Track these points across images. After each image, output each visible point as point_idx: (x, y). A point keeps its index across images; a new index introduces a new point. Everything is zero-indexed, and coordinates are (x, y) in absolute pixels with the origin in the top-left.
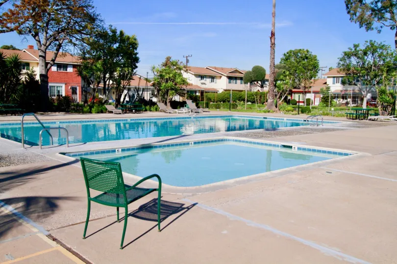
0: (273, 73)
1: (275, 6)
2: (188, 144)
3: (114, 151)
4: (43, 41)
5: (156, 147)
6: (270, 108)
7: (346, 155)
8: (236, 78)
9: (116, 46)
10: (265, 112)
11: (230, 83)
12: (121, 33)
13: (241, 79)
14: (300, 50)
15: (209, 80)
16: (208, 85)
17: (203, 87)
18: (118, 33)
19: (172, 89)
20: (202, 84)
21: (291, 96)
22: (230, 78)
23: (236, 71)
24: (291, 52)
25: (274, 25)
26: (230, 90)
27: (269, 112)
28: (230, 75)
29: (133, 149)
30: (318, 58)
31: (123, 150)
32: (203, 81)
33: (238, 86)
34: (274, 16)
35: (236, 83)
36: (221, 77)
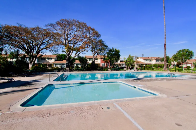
0: (166, 58)
1: (165, 35)
2: (100, 83)
3: (70, 84)
4: (94, 53)
5: (86, 83)
6: (165, 70)
7: (155, 95)
8: (159, 60)
9: (114, 53)
10: (163, 71)
11: (156, 61)
12: (115, 49)
13: (160, 60)
14: (185, 49)
15: (149, 61)
16: (149, 62)
17: (147, 63)
18: (114, 49)
19: (129, 64)
20: (146, 62)
21: (181, 65)
22: (156, 60)
23: (159, 58)
24: (180, 50)
25: (165, 42)
26: (157, 64)
27: (164, 71)
28: (157, 59)
29: (77, 84)
30: (193, 52)
31: (73, 84)
32: (147, 61)
33: (159, 62)
34: (165, 39)
35: (159, 61)
36: (153, 60)
